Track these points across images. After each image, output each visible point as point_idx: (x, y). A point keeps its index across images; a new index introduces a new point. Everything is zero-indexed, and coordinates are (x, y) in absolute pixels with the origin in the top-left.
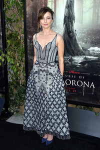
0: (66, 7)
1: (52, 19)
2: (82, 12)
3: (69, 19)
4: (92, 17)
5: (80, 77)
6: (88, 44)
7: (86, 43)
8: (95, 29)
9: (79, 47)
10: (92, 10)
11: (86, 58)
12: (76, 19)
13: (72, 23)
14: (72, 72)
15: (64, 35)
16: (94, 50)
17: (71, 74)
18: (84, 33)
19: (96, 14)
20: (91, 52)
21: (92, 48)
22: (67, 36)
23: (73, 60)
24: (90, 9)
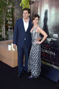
0: (45, 14)
1: (39, 20)
2: (50, 16)
3: (46, 20)
4: (54, 19)
5: (49, 49)
6: (53, 32)
7: (52, 32)
8: (56, 25)
9: (49, 33)
10: (55, 16)
11: (52, 40)
12: (48, 20)
13: (47, 22)
14: (46, 46)
15: (44, 27)
16: (55, 36)
17: (46, 47)
18: (51, 27)
19: (56, 18)
20: (54, 36)
21: (54, 35)
22: (45, 28)
23: (47, 40)
24: (54, 15)
